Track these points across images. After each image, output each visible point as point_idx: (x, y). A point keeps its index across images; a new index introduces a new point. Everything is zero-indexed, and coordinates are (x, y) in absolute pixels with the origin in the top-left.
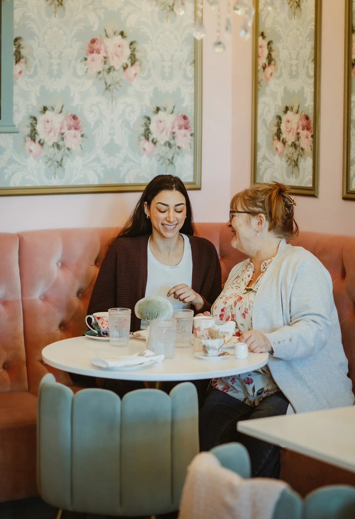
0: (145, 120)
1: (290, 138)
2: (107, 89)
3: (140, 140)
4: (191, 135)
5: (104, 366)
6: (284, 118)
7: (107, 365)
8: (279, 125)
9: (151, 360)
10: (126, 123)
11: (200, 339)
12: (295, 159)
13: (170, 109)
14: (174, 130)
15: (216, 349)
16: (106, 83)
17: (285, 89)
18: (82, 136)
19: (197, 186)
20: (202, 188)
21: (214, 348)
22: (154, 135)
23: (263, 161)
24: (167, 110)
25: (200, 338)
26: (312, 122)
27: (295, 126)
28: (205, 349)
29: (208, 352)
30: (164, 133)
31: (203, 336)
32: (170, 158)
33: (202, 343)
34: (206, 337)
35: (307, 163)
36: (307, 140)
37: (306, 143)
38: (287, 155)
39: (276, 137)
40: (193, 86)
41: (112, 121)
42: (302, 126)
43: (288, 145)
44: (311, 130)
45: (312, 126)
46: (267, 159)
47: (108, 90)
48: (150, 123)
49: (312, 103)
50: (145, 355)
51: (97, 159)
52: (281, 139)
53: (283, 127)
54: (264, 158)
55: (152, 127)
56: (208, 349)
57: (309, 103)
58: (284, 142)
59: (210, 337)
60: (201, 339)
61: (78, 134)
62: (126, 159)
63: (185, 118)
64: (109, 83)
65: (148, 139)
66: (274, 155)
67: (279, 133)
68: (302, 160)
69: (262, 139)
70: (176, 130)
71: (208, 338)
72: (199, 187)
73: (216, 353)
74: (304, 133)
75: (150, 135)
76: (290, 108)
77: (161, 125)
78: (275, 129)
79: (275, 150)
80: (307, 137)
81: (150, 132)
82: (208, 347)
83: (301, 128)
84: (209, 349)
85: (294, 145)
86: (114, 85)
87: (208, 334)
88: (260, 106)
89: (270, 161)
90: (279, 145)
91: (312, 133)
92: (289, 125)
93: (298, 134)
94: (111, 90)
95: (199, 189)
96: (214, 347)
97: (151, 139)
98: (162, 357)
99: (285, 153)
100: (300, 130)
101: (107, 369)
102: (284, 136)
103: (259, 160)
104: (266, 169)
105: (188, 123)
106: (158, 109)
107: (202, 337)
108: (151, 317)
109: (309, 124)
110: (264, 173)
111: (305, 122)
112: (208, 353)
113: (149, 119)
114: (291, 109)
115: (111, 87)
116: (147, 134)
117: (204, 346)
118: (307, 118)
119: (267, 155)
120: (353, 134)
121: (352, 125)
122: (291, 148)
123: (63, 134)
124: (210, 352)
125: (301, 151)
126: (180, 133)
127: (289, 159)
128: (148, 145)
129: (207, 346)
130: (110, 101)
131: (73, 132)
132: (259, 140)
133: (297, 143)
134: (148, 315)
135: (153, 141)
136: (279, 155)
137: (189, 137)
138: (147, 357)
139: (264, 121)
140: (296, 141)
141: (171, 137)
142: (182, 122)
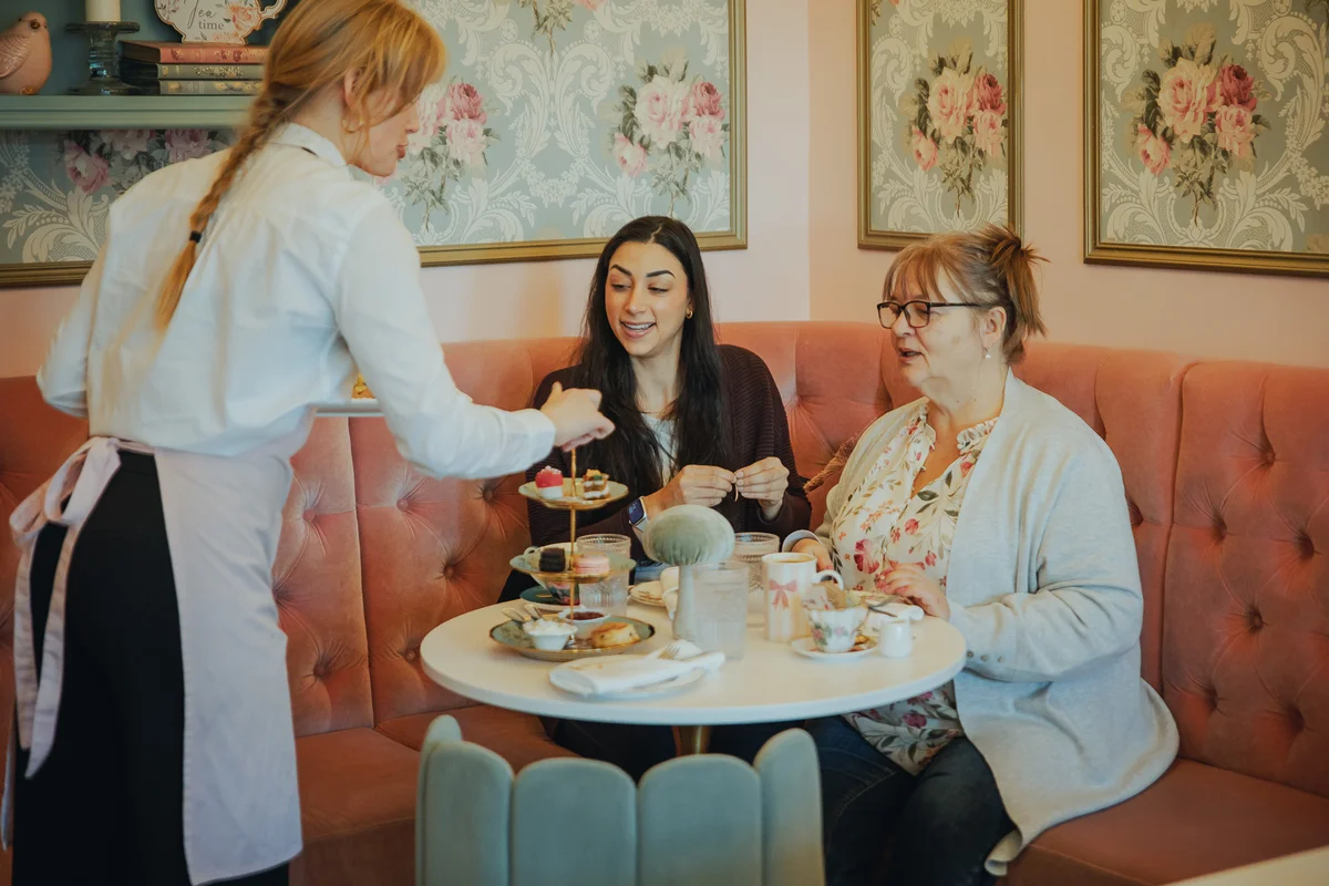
0: (625, 96)
1: (951, 129)
2: (539, 26)
3: (613, 141)
4: (724, 128)
5: (586, 691)
6: (936, 85)
7: (593, 687)
8: (922, 101)
9: (695, 669)
10: (583, 102)
11: (805, 610)
12: (964, 176)
13: (676, 70)
14: (688, 118)
15: (845, 634)
16: (536, 13)
17: (937, 17)
18: (487, 132)
19: (739, 240)
20: (749, 246)
21: (842, 632)
22: (645, 129)
23: (886, 181)
24: (672, 72)
25: (806, 606)
26: (1004, 91)
27: (962, 101)
28: (819, 635)
29: (828, 640)
30: (665, 125)
31: (813, 602)
32: (679, 179)
33: (810, 619)
34: (821, 604)
35: (992, 185)
36: (991, 131)
37: (989, 137)
38: (943, 167)
39: (915, 128)
40: (727, 17)
41: (552, 98)
42: (978, 100)
43: (947, 144)
44: (1001, 109)
45: (1004, 99)
46: (896, 178)
47: (542, 29)
48: (635, 103)
49: (1004, 49)
50: (679, 656)
51: (521, 186)
52: (929, 131)
53: (933, 104)
54: (889, 175)
55: (640, 111)
56: (826, 633)
57: (997, 47)
58: (936, 140)
59: (829, 605)
60: (810, 609)
61: (478, 128)
62: (584, 183)
63: (710, 89)
64: (543, 14)
65: (631, 139)
66: (913, 167)
67: (923, 119)
68: (982, 178)
69: (882, 133)
70: (691, 116)
71: (827, 607)
72: (742, 242)
73: (848, 642)
74: (983, 117)
75: (635, 128)
76: (948, 61)
77: (659, 107)
78: (914, 110)
79: (915, 156)
80: (992, 125)
81: (635, 123)
82: (828, 629)
83: (976, 105)
84: (830, 634)
85: (961, 144)
86: (555, 18)
87: (825, 598)
88: (877, 61)
89: (903, 183)
90: (924, 145)
91: (1005, 116)
92: (947, 100)
93: (971, 119)
94: (549, 29)
95: (744, 247)
96: (842, 629)
97: (636, 138)
98: (718, 659)
99: (938, 163)
100: (974, 110)
101: (594, 698)
102: (935, 124)
103: (876, 180)
104: (893, 200)
105: (716, 101)
106: (652, 71)
107: (811, 605)
108: (684, 560)
109: (997, 95)
110: (888, 208)
111: (986, 93)
112: (826, 644)
113: (632, 93)
114: (952, 65)
115: (549, 23)
116: (629, 128)
117: (818, 627)
118: (991, 82)
119: (895, 169)
120: (1106, 115)
121: (1103, 94)
122: (953, 151)
123: (443, 129)
124: (834, 642)
125: (978, 157)
126: (700, 123)
127: (949, 175)
128: (631, 152)
129: (823, 626)
130: (548, 53)
131: (465, 123)
132: (875, 137)
133: (968, 139)
134: (678, 553)
135: (641, 142)
136: (925, 168)
137: (719, 132)
138: (682, 660)
139: (888, 93)
140: (964, 135)
141: (681, 133)
142: (704, 99)
